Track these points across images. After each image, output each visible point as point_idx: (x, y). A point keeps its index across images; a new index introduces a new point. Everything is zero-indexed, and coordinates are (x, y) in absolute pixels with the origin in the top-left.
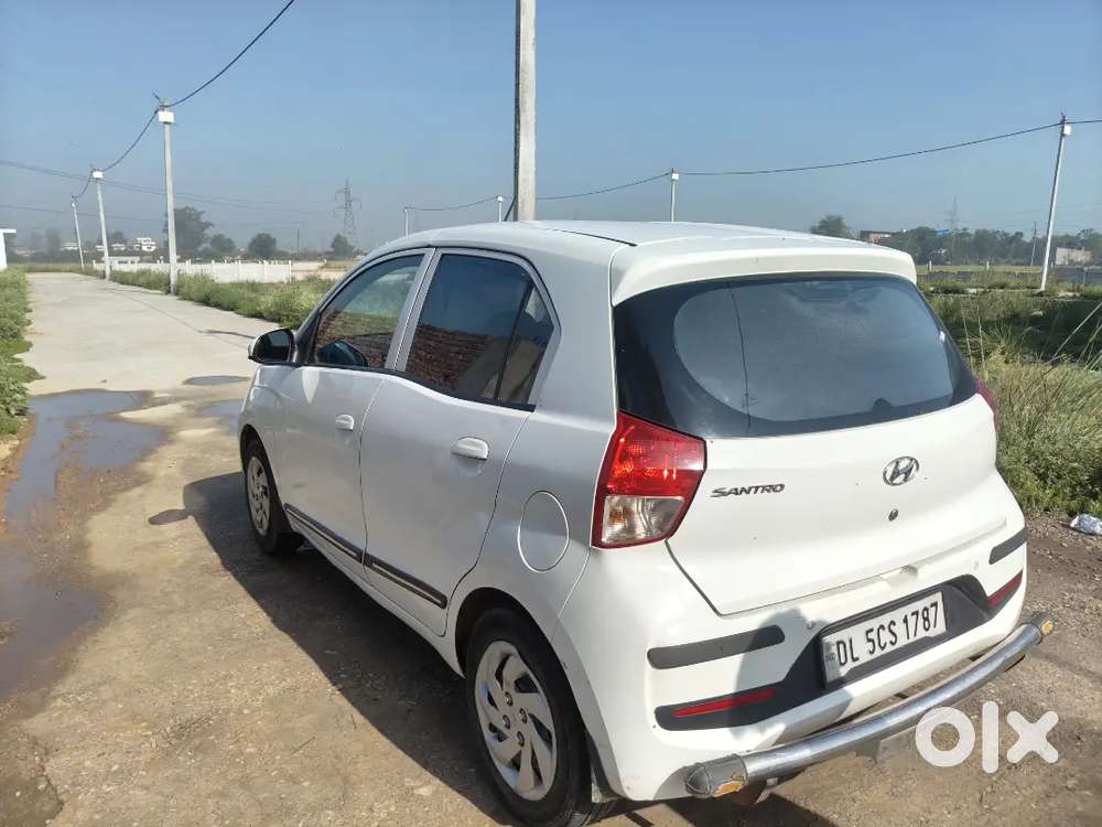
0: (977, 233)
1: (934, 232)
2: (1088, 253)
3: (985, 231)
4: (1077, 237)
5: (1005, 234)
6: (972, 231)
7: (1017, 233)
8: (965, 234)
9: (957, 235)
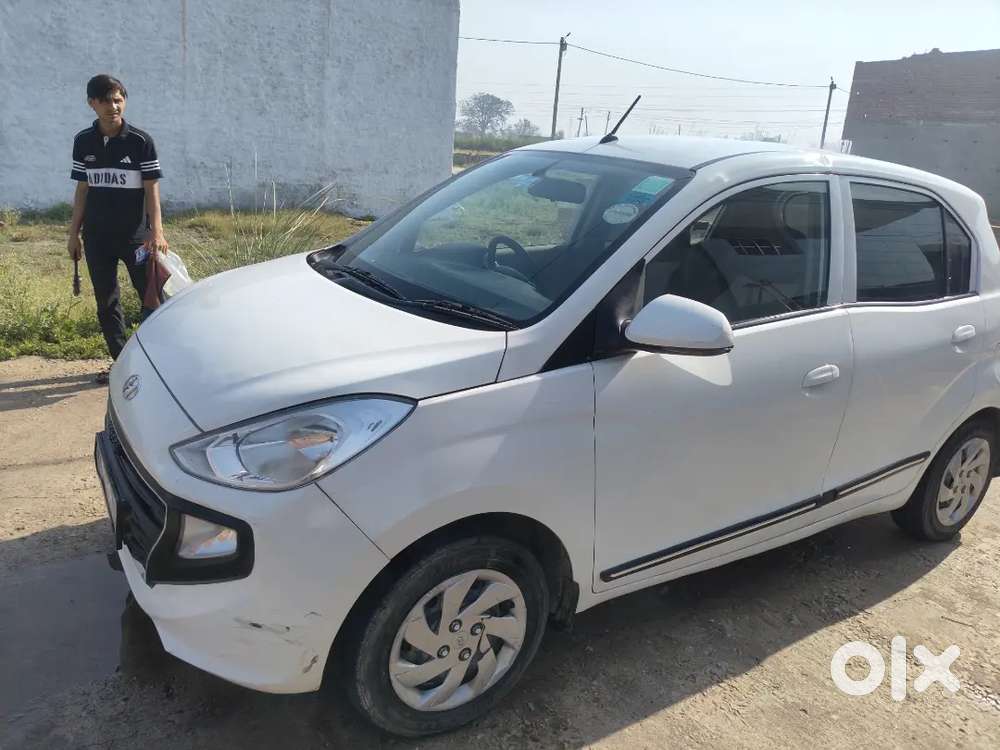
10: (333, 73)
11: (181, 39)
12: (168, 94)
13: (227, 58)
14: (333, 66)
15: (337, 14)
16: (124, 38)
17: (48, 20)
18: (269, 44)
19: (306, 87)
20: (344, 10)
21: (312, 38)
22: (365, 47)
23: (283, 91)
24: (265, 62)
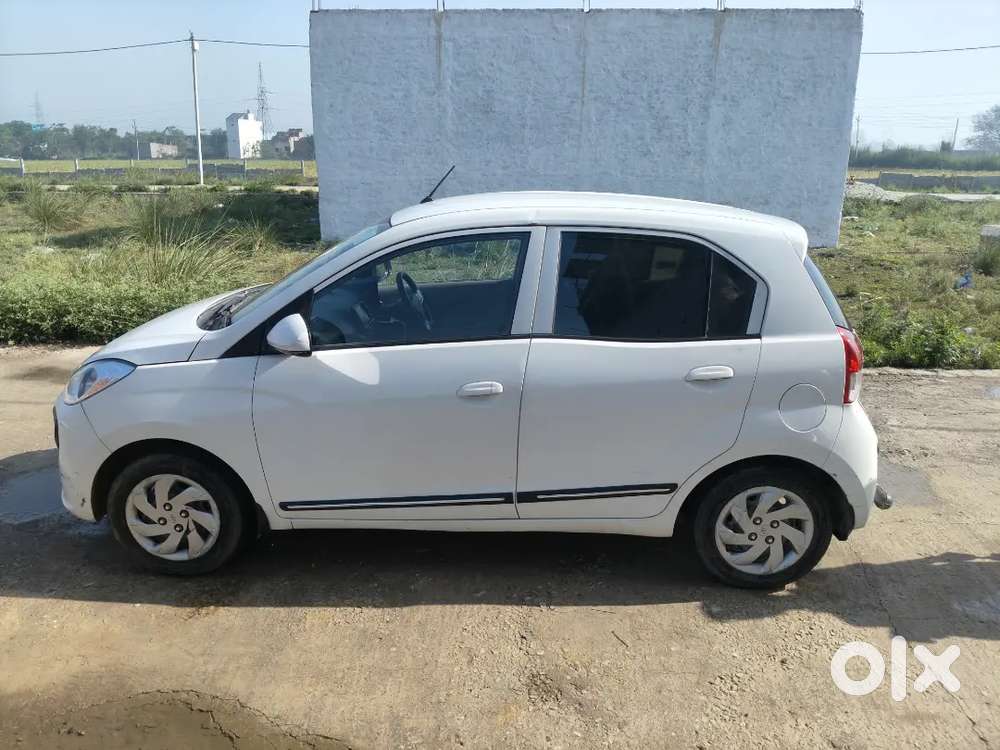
0: (76, 128)
1: (29, 126)
2: (176, 147)
3: (83, 127)
4: (163, 134)
5: (102, 130)
6: (70, 126)
7: (111, 129)
8: (62, 129)
9: (56, 130)
10: (717, 111)
11: (580, 95)
12: (566, 145)
13: (619, 110)
14: (719, 105)
15: (724, 55)
16: (535, 100)
17: (480, 93)
18: (657, 92)
19: (690, 127)
20: (733, 50)
21: (698, 80)
22: (753, 83)
23: (666, 132)
24: (653, 108)
